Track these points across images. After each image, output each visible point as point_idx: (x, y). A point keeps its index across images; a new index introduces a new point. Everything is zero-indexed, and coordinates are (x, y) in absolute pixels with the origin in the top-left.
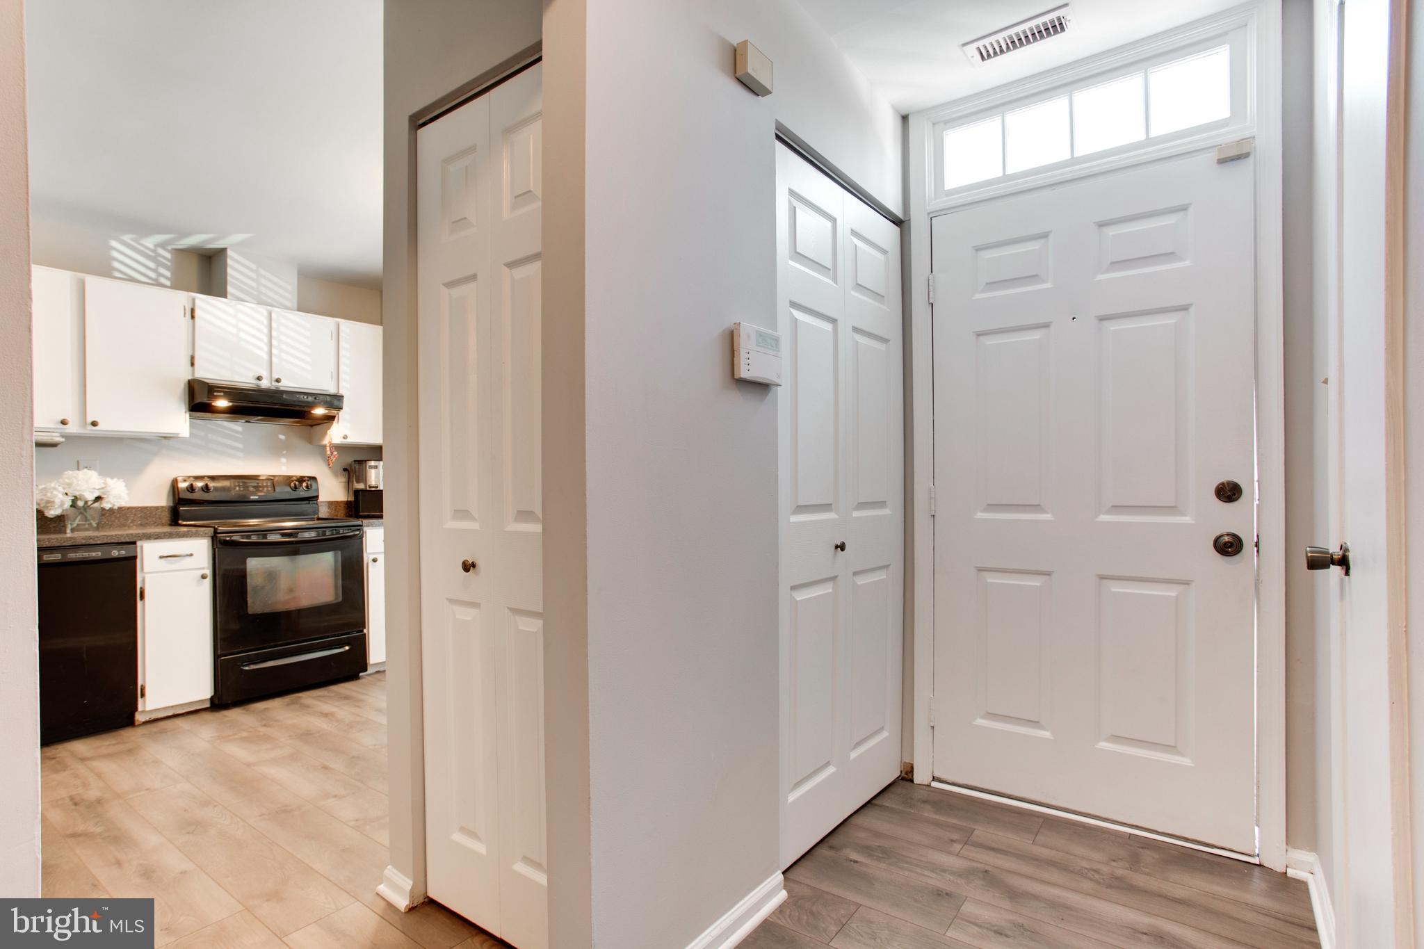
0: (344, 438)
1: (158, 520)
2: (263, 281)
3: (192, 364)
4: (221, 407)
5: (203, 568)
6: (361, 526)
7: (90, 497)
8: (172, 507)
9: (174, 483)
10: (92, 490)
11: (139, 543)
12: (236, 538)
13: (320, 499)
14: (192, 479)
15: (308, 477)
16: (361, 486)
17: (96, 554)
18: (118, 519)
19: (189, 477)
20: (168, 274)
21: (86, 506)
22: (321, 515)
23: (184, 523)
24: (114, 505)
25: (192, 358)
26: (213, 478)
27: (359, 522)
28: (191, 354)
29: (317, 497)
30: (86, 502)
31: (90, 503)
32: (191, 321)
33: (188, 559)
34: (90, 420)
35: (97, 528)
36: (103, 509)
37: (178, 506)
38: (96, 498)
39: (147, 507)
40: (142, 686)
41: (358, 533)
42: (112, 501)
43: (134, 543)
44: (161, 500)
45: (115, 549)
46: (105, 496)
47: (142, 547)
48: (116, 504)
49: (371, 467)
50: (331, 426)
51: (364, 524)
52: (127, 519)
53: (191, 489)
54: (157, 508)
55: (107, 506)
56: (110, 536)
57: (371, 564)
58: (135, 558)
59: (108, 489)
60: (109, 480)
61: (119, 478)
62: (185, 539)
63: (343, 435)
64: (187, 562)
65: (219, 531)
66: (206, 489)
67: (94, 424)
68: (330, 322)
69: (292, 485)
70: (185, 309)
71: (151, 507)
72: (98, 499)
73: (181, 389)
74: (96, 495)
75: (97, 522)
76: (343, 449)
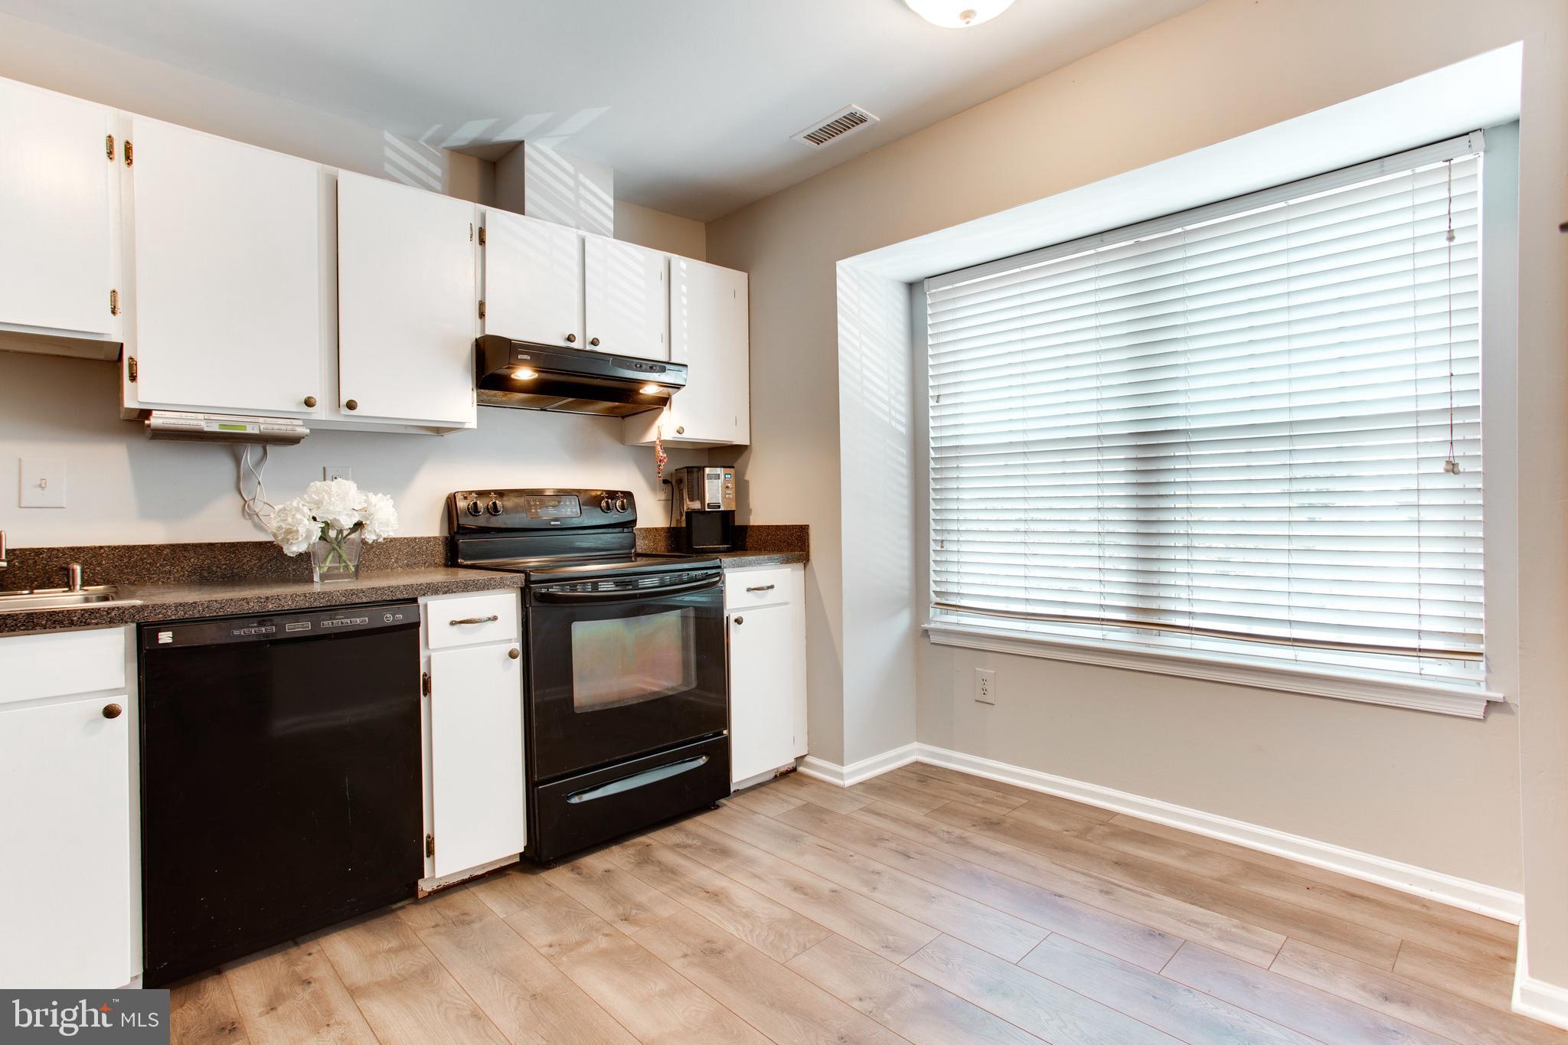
0: (679, 432)
1: (430, 558)
2: (582, 191)
3: (482, 315)
4: (522, 381)
5: (510, 641)
6: (719, 567)
7: (347, 523)
8: (447, 538)
9: (451, 502)
10: (350, 513)
11: (421, 601)
12: (555, 589)
13: (640, 525)
14: (474, 495)
15: (622, 492)
16: (697, 505)
17: (360, 621)
18: (378, 556)
19: (471, 492)
20: (437, 171)
21: (341, 539)
22: (639, 551)
23: (466, 563)
24: (379, 536)
25: (482, 305)
26: (501, 494)
27: (717, 562)
28: (479, 298)
29: (634, 522)
30: (340, 532)
31: (345, 533)
32: (479, 248)
33: (490, 624)
34: (344, 400)
35: (356, 574)
36: (364, 542)
37: (457, 537)
38: (356, 525)
39: (415, 538)
40: (429, 837)
41: (718, 579)
42: (378, 531)
43: (415, 600)
44: (432, 527)
45: (388, 611)
46: (368, 522)
47: (426, 606)
48: (381, 533)
49: (710, 477)
50: (660, 414)
51: (723, 565)
52: (389, 558)
53: (474, 510)
54: (428, 540)
55: (370, 538)
56: (380, 589)
57: (733, 625)
58: (418, 624)
59: (372, 510)
60: (373, 498)
61: (385, 494)
62: (486, 592)
63: (677, 428)
64: (488, 631)
65: (532, 579)
66: (494, 510)
67: (351, 405)
68: (658, 257)
69: (603, 504)
70: (471, 228)
71: (421, 538)
72: (359, 526)
73: (466, 352)
74: (355, 520)
75: (356, 563)
76: (674, 449)
